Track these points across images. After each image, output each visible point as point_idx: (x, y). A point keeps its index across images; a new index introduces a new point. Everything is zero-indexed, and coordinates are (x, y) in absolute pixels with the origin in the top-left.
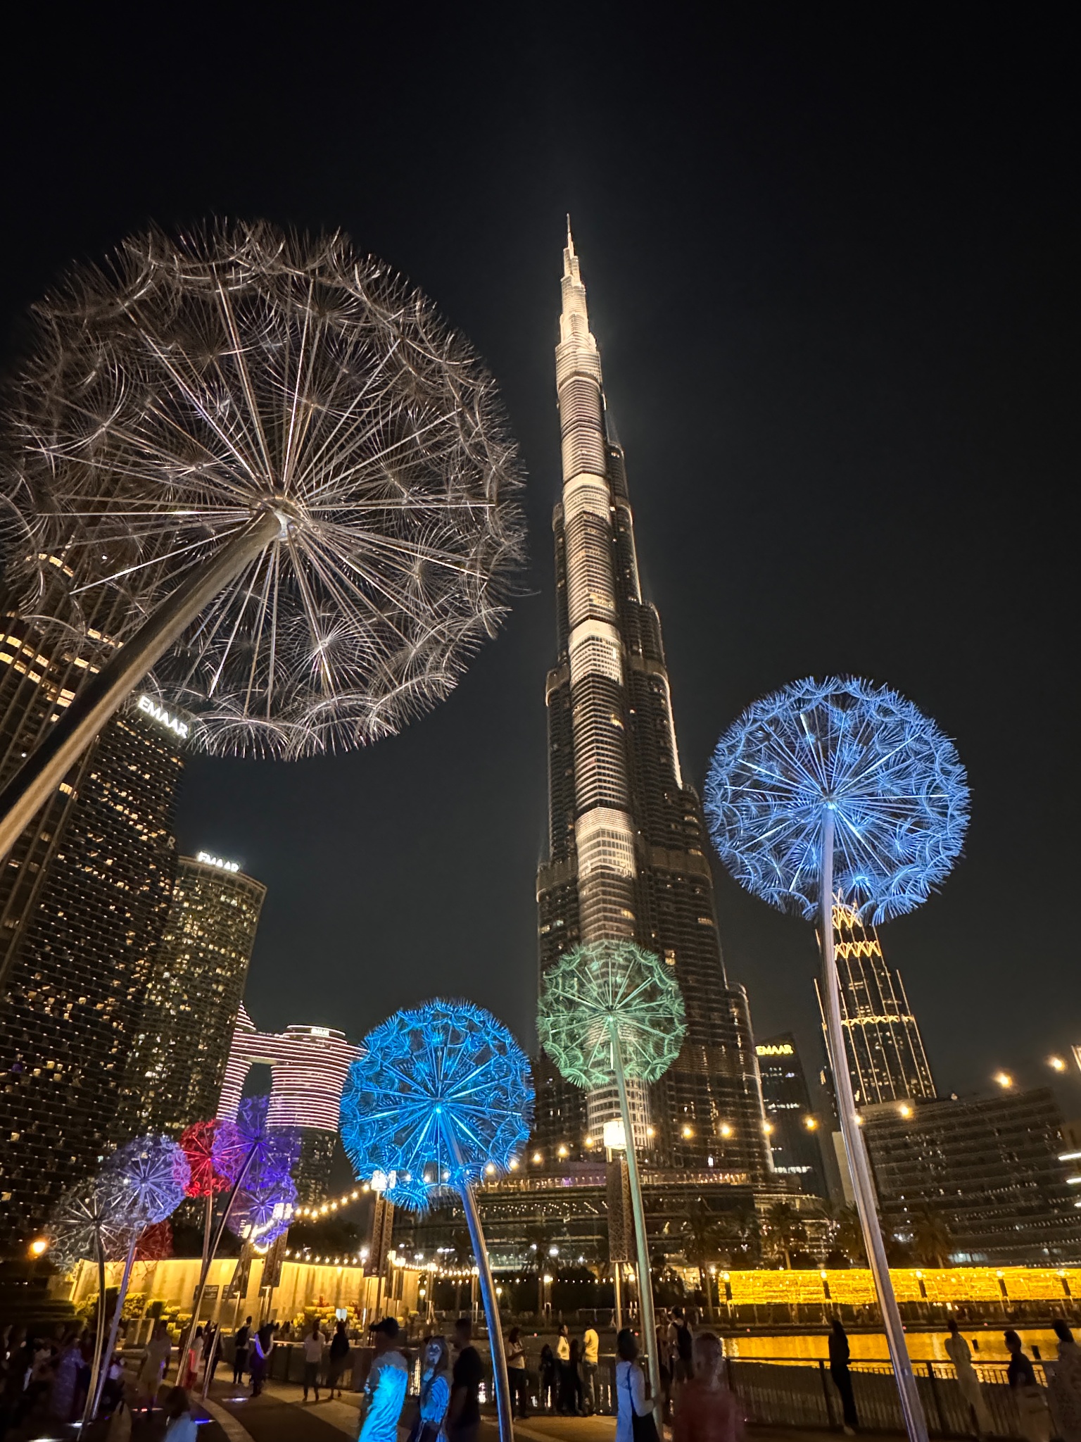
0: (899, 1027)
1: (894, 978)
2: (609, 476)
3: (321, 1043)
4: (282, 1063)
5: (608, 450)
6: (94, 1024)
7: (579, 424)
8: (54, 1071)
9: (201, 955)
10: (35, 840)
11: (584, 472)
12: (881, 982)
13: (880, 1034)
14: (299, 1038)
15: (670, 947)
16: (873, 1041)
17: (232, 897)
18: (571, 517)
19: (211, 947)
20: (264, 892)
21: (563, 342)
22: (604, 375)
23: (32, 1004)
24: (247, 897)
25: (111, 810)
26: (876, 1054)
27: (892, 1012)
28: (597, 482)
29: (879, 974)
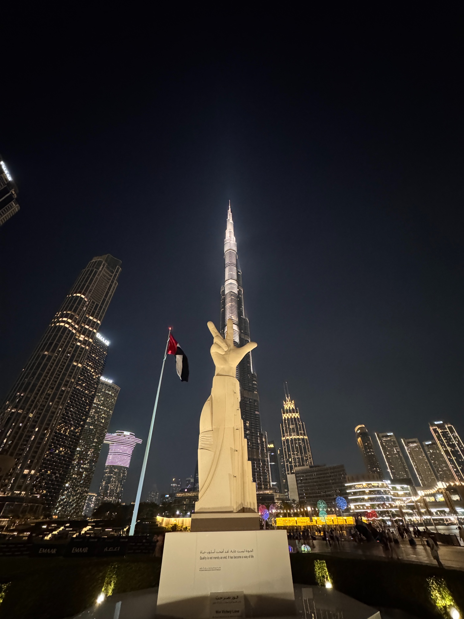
0: (303, 439)
1: (303, 425)
2: (238, 280)
3: (127, 437)
4: (113, 444)
5: (238, 272)
6: (75, 436)
7: (230, 264)
8: (62, 451)
9: (98, 410)
10: (70, 382)
11: (231, 279)
12: (299, 426)
13: (298, 442)
14: (120, 435)
15: (248, 420)
16: (296, 443)
17: (110, 391)
18: (227, 292)
19: (101, 407)
20: (119, 390)
21: (226, 238)
22: (238, 250)
23: (58, 430)
24: (114, 391)
25: (86, 368)
26: (297, 448)
27: (301, 435)
28: (235, 282)
29: (298, 423)
